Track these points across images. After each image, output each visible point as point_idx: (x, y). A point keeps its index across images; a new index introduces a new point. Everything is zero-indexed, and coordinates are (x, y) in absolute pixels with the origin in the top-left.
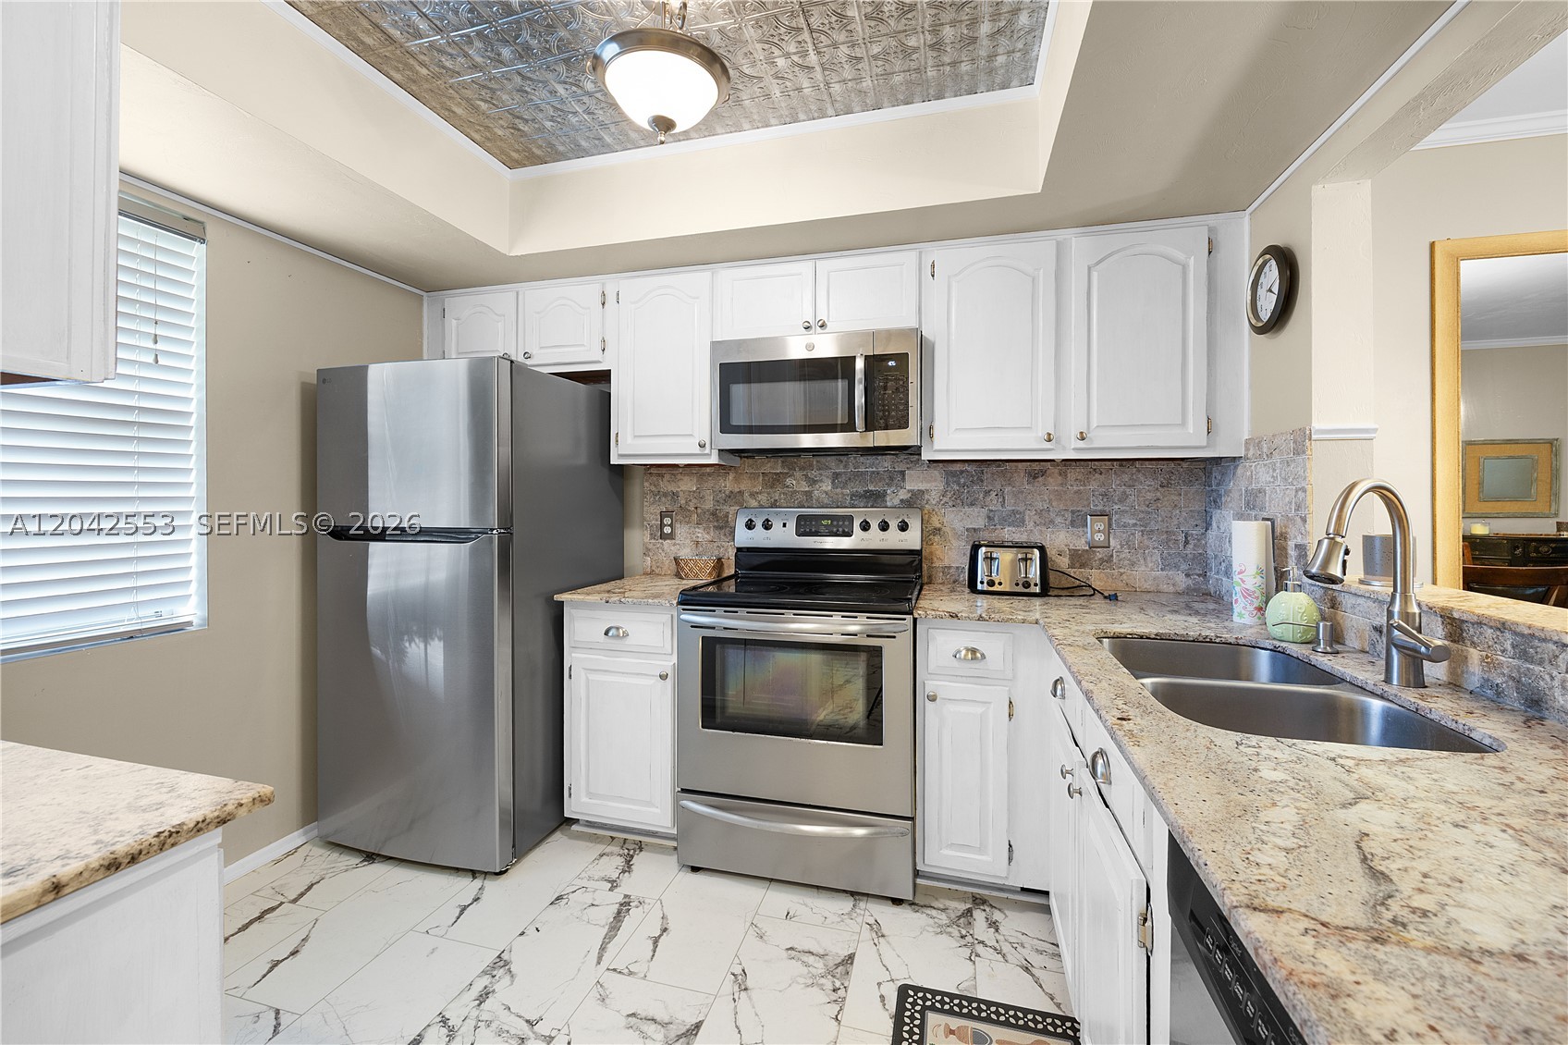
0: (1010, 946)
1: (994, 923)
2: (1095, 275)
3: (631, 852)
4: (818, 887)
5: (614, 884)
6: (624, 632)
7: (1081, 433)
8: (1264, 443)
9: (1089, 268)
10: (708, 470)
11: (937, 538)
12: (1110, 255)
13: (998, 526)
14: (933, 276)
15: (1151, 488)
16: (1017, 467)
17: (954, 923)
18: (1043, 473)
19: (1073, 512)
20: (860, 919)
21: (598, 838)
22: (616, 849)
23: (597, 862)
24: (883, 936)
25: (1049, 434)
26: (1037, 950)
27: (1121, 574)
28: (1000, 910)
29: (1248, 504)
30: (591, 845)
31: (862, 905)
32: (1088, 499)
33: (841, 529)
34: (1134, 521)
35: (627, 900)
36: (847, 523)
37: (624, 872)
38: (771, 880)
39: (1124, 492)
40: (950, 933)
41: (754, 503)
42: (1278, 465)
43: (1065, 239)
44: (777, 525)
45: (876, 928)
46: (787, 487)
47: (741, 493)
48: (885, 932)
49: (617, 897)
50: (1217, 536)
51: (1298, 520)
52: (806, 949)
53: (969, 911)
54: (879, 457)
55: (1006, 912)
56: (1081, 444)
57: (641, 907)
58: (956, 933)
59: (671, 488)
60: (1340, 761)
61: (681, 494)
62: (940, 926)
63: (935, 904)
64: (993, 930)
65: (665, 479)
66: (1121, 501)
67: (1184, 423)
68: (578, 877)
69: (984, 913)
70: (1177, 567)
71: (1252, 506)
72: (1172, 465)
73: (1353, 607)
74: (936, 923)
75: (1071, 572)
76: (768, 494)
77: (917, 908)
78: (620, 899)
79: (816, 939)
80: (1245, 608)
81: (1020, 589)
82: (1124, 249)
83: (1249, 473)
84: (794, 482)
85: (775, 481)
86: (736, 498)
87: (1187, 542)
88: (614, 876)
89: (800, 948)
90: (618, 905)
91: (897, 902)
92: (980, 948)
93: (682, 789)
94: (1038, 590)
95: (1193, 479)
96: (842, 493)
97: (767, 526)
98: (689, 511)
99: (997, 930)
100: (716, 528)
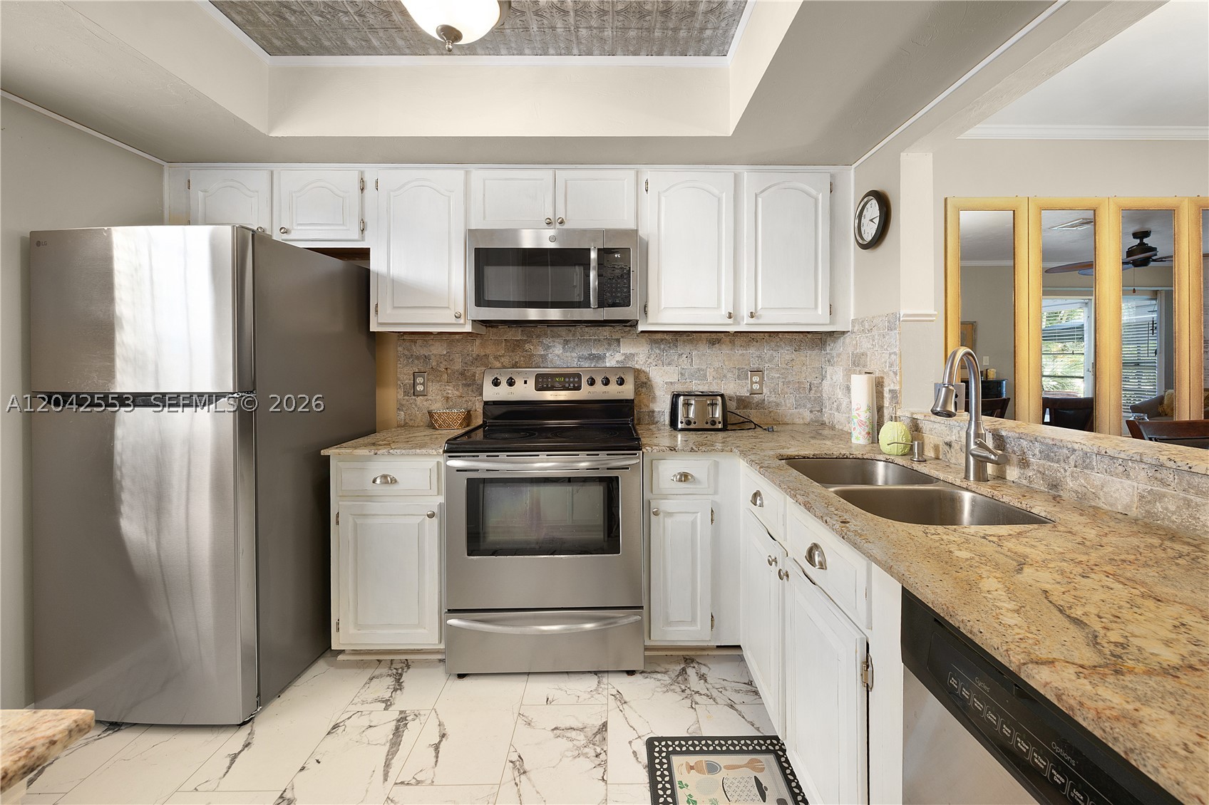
0: (716, 691)
1: (703, 676)
2: (760, 200)
3: (400, 671)
4: (567, 673)
5: (388, 704)
6: (391, 479)
7: (752, 313)
8: (865, 322)
9: (756, 195)
10: (457, 337)
11: (644, 390)
12: (770, 187)
13: (688, 380)
14: (647, 191)
15: (789, 352)
16: (701, 336)
17: (675, 681)
18: (719, 341)
19: (739, 369)
20: (605, 693)
21: (365, 663)
22: (384, 671)
23: (368, 685)
24: (625, 703)
25: (730, 313)
26: (736, 691)
27: (770, 412)
28: (704, 665)
29: (854, 363)
30: (359, 671)
31: (605, 680)
32: (749, 360)
33: (572, 385)
34: (778, 375)
35: (403, 715)
36: (576, 380)
37: (395, 690)
38: (529, 674)
39: (772, 355)
40: (673, 690)
41: (498, 365)
42: (876, 337)
43: (739, 173)
44: (519, 383)
45: (618, 696)
46: (526, 351)
47: (486, 356)
48: (627, 699)
49: (393, 714)
50: (830, 385)
51: (891, 373)
52: (568, 726)
53: (684, 670)
54: (600, 328)
55: (709, 665)
56: (752, 321)
57: (417, 720)
58: (678, 690)
59: (424, 352)
60: (990, 538)
61: (432, 357)
62: (665, 686)
63: (658, 669)
64: (703, 681)
65: (417, 345)
66: (770, 361)
67: (816, 307)
68: (351, 703)
69: (694, 669)
70: (805, 406)
71: (858, 363)
72: (801, 336)
73: (931, 430)
74: (662, 684)
75: (738, 412)
76: (510, 357)
77: (646, 675)
78: (396, 715)
79: (574, 716)
80: (860, 433)
81: (709, 426)
82: (778, 184)
83: (854, 342)
84: (532, 347)
85: (516, 346)
86: (482, 360)
87: (810, 389)
88: (387, 695)
89: (563, 727)
90: (395, 722)
91: (631, 673)
92: (697, 697)
93: (449, 610)
94: (720, 426)
95: (814, 346)
96: (571, 356)
97: (511, 383)
98: (440, 371)
99: (706, 681)
100: (465, 385)
